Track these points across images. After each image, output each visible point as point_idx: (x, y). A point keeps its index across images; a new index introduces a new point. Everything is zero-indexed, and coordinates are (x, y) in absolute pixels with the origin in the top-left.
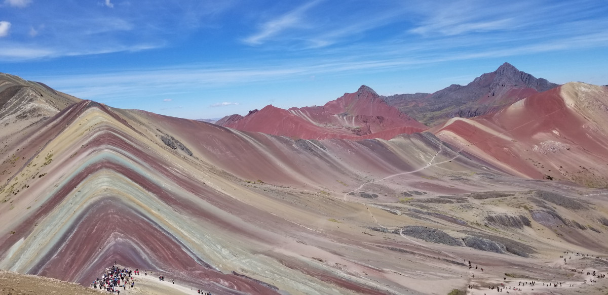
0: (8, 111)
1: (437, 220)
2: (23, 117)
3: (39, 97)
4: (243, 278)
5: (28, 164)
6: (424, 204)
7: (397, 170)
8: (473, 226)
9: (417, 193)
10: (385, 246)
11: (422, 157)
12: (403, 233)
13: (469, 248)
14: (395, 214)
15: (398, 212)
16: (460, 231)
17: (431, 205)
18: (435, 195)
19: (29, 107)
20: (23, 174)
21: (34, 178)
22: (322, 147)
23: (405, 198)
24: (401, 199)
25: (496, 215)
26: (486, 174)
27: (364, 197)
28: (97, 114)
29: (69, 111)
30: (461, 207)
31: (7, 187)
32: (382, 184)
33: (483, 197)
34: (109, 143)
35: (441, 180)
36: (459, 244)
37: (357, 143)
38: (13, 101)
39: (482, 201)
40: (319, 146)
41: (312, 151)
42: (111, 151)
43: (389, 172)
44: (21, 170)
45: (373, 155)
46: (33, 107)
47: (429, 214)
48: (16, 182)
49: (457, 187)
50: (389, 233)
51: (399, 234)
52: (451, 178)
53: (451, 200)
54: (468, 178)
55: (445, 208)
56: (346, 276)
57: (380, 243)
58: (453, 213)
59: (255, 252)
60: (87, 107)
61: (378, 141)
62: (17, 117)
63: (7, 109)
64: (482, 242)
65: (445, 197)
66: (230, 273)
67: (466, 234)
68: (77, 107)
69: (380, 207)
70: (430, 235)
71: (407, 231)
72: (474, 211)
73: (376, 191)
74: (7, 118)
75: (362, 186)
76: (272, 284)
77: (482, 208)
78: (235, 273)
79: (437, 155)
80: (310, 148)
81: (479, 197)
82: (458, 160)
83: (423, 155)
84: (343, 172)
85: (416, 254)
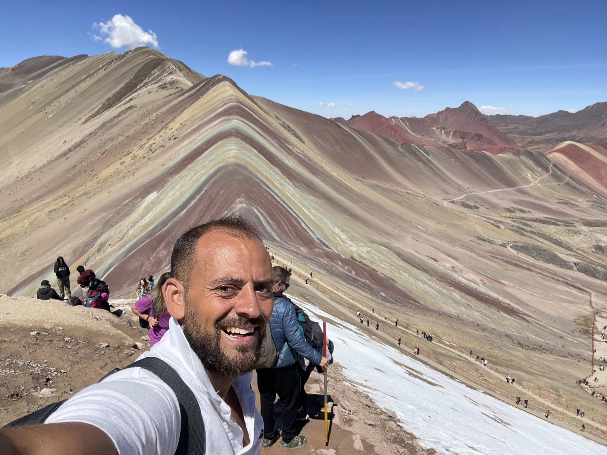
0: (151, 81)
1: (541, 240)
2: (163, 87)
3: (178, 71)
4: (361, 265)
5: (165, 127)
6: (528, 222)
7: (501, 185)
8: (579, 252)
9: (521, 211)
10: (499, 257)
11: (529, 176)
12: (511, 247)
13: (582, 274)
14: (499, 227)
15: (502, 227)
16: (570, 255)
17: (535, 224)
18: (541, 215)
19: (169, 78)
20: (161, 136)
21: (169, 140)
22: (427, 153)
23: (508, 215)
24: (504, 214)
25: (605, 245)
26: (596, 202)
27: (465, 207)
28: (228, 88)
29: (203, 83)
30: (568, 231)
31: (147, 146)
32: (484, 197)
33: (593, 225)
34: (238, 114)
35: (547, 202)
36: (570, 268)
37: (463, 154)
38: (156, 72)
39: (591, 229)
40: (424, 151)
41: (416, 155)
42: (240, 122)
43: (493, 187)
44: (159, 132)
45: (478, 167)
46: (173, 79)
47: (532, 233)
48: (153, 142)
49: (564, 210)
50: (496, 244)
51: (506, 247)
52: (557, 201)
53: (558, 223)
54: (577, 204)
55: (551, 230)
56: (463, 281)
57: (493, 253)
58: (558, 236)
59: (373, 242)
60: (219, 81)
61: (485, 154)
62: (159, 87)
63: (150, 78)
64: (596, 269)
65: (551, 219)
66: (348, 257)
67: (577, 258)
68: (210, 81)
69: (484, 219)
70: (540, 254)
71: (516, 246)
72: (581, 237)
73: (478, 203)
74: (150, 87)
75: (464, 196)
76: (390, 277)
77: (591, 236)
78: (352, 258)
79: (546, 175)
80: (415, 152)
81: (589, 224)
82: (568, 184)
83: (531, 174)
84: (446, 180)
85: (533, 271)
